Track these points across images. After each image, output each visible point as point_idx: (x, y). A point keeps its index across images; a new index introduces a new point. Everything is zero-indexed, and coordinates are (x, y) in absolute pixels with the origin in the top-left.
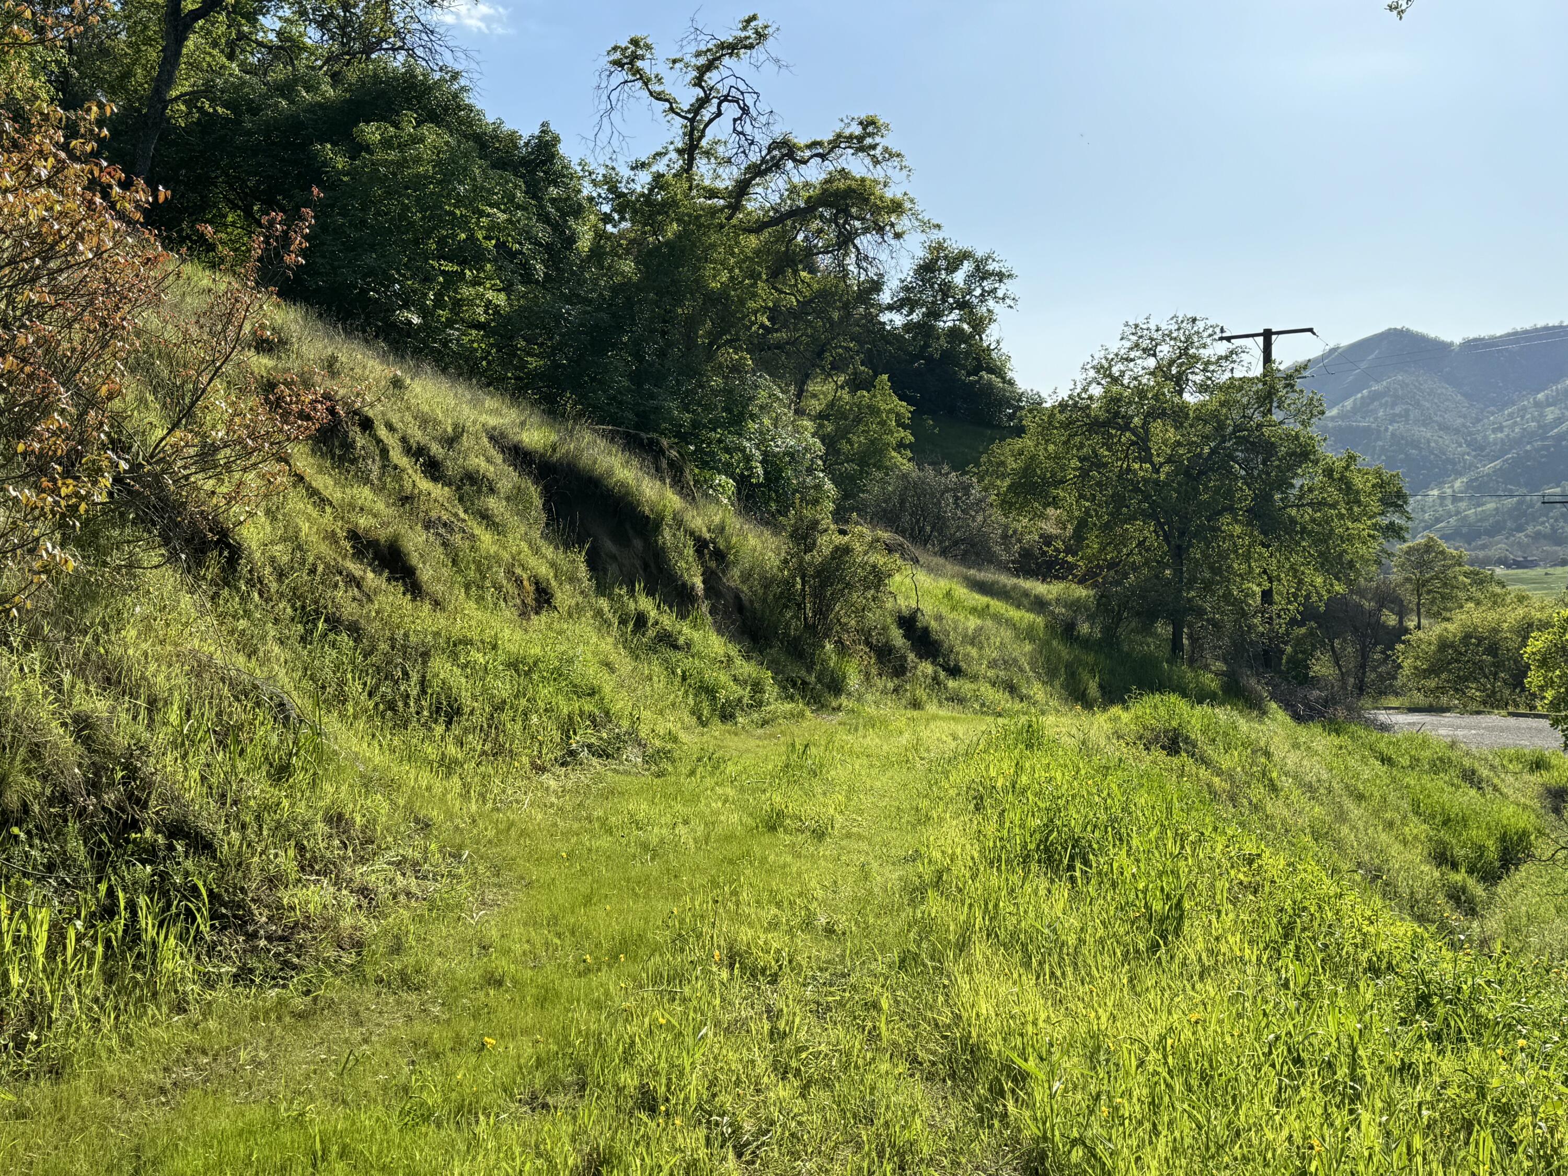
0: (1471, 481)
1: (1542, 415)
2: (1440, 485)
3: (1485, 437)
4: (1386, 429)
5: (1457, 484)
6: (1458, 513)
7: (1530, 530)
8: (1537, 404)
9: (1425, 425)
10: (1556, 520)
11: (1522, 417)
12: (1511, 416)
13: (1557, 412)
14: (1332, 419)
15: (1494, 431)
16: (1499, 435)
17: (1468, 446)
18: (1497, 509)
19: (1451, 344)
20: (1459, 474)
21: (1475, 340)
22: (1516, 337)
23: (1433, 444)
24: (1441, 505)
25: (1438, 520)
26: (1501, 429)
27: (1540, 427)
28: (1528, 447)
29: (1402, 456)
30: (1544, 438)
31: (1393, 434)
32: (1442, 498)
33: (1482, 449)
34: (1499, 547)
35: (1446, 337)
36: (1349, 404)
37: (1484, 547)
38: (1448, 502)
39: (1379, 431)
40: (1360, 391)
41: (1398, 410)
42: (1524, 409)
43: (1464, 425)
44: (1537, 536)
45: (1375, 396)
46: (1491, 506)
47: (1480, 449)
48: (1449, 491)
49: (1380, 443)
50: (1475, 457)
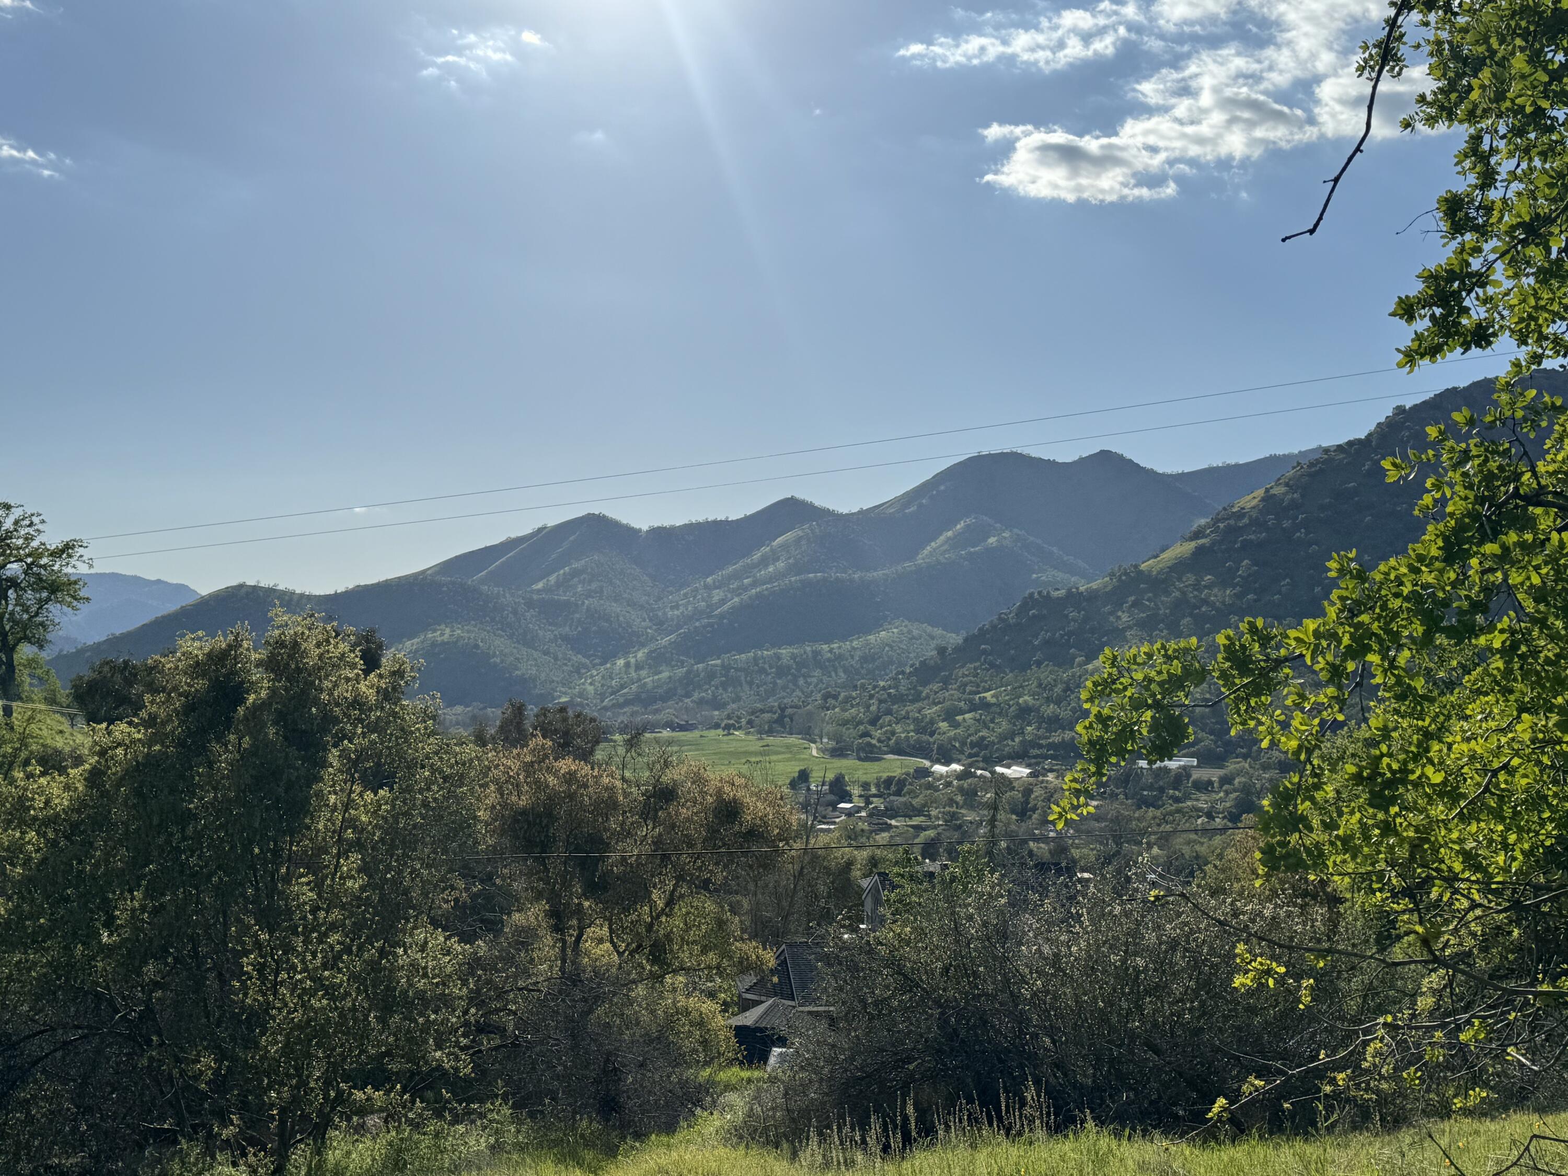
0: (651, 652)
1: (710, 596)
2: (626, 654)
3: (665, 614)
4: (583, 603)
5: (640, 655)
6: (639, 680)
7: (696, 696)
8: (706, 587)
9: (616, 601)
10: (717, 688)
11: (695, 597)
12: (685, 595)
13: (722, 594)
14: (539, 591)
15: (672, 608)
16: (676, 612)
17: (651, 620)
18: (670, 677)
19: (640, 530)
20: (643, 645)
21: (659, 528)
22: (690, 528)
23: (621, 619)
24: (627, 673)
25: (622, 687)
26: (677, 607)
27: (708, 606)
28: (697, 624)
29: (594, 628)
30: (709, 617)
31: (588, 609)
32: (627, 665)
33: (661, 623)
34: (668, 712)
35: (636, 525)
36: (553, 579)
37: (657, 711)
38: (632, 671)
39: (576, 605)
40: (563, 567)
41: (594, 586)
42: (696, 590)
43: (648, 603)
44: (701, 702)
45: (575, 573)
46: (665, 675)
47: (660, 624)
48: (633, 661)
49: (577, 616)
50: (656, 631)
